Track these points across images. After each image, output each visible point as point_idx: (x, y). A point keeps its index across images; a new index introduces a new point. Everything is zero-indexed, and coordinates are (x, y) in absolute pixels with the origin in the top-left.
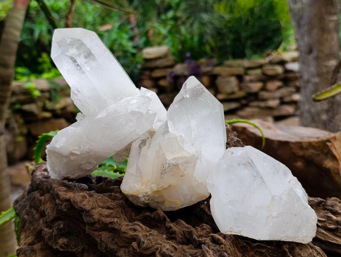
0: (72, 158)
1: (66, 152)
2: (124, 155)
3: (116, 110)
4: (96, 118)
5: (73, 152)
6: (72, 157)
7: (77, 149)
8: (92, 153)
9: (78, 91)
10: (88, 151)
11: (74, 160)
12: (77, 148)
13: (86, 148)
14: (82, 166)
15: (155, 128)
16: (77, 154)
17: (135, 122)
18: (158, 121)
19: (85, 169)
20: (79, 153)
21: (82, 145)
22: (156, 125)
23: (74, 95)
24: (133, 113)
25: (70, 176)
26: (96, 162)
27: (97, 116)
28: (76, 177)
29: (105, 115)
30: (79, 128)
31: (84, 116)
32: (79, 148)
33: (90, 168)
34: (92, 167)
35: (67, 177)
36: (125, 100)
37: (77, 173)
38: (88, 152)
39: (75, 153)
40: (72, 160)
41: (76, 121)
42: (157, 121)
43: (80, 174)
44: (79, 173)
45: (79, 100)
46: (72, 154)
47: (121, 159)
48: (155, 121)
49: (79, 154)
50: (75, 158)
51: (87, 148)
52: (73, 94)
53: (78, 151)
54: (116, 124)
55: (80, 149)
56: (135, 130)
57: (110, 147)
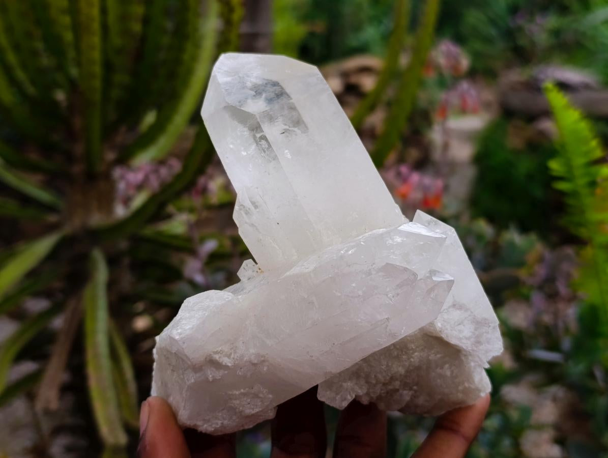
0: (211, 374)
1: (195, 355)
2: (347, 389)
3: (342, 257)
4: (288, 273)
5: (217, 357)
6: (209, 372)
7: (226, 350)
8: (265, 369)
9: (253, 203)
10: (256, 362)
11: (215, 380)
12: (226, 348)
13: (249, 351)
14: (234, 402)
15: (442, 325)
16: (224, 364)
17: (390, 295)
18: (454, 306)
19: (241, 412)
20: (230, 363)
21: (241, 342)
22: (446, 316)
23: (242, 212)
24: (389, 269)
25: (199, 423)
26: (271, 396)
27: (291, 268)
28: (216, 430)
29: (312, 267)
30: (240, 297)
31: (260, 269)
32: (231, 349)
33: (253, 409)
34: (260, 409)
35: (192, 425)
36: (370, 234)
37: (219, 419)
38: (254, 365)
39: (221, 361)
40: (211, 379)
41: (237, 280)
42: (449, 307)
43: (226, 422)
44: (224, 419)
45: (252, 225)
46: (212, 363)
47: (338, 397)
48: (445, 307)
49: (230, 365)
50: (219, 374)
51: (254, 351)
52: (241, 209)
53: (229, 356)
54: (339, 294)
55: (235, 352)
56: (388, 319)
57: (313, 358)
